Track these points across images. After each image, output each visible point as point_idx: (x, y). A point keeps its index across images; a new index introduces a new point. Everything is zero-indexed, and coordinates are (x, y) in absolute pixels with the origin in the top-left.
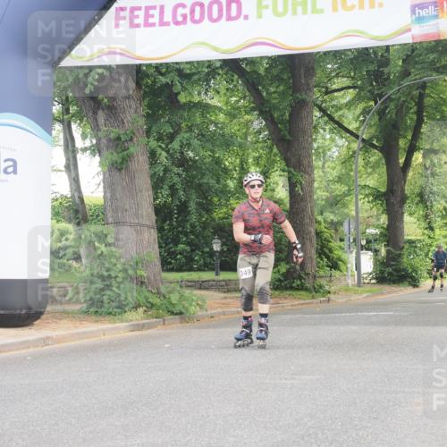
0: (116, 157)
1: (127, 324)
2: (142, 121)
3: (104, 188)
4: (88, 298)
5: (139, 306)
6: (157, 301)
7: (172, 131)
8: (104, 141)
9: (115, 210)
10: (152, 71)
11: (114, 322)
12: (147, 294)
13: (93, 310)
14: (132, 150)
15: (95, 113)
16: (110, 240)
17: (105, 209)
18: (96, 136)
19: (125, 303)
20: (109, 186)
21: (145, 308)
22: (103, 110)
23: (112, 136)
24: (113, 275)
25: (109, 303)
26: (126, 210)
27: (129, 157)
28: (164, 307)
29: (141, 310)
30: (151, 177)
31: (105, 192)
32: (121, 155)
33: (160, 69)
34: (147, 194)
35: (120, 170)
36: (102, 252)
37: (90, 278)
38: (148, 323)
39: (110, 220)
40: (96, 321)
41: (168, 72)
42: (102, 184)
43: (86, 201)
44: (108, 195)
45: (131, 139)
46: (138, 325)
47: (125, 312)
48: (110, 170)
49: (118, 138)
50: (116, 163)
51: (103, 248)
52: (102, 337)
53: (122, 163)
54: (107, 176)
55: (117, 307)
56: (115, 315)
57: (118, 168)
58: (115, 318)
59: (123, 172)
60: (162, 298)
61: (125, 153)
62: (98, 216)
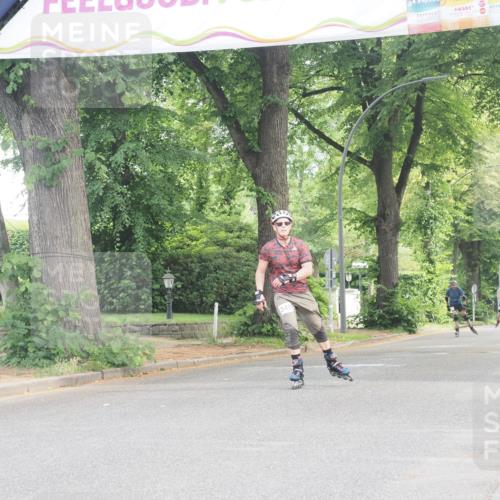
0: (44, 172)
1: (56, 378)
2: (77, 128)
3: (30, 209)
4: (9, 345)
5: (73, 356)
6: (93, 349)
7: (114, 140)
8: (30, 152)
9: (43, 238)
11: (41, 377)
12: (83, 341)
13: (14, 360)
14: (65, 163)
15: (19, 117)
16: (36, 273)
17: (30, 236)
18: (20, 146)
19: (53, 352)
20: (36, 208)
21: (79, 358)
22: (28, 113)
23: (40, 146)
24: (40, 318)
25: (34, 352)
26: (57, 237)
27: (61, 172)
28: (102, 356)
29: (74, 361)
30: (88, 196)
31: (31, 216)
32: (51, 169)
34: (82, 218)
35: (49, 188)
36: (27, 290)
37: (11, 321)
38: (83, 377)
39: (37, 249)
40: (19, 375)
42: (27, 205)
43: (8, 226)
44: (35, 218)
45: (64, 150)
46: (71, 379)
47: (55, 363)
48: (37, 188)
49: (48, 149)
50: (45, 179)
51: (28, 284)
52: (26, 393)
53: (52, 179)
54: (33, 194)
55: (45, 358)
56: (43, 367)
57: (47, 185)
58: (43, 371)
59: (54, 189)
60: (101, 346)
61: (56, 166)
62: (22, 244)
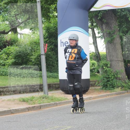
0: (109, 39)
1: (115, 92)
2: (117, 27)
3: (106, 49)
4: (103, 84)
5: (119, 87)
6: (124, 85)
7: (127, 30)
8: (105, 34)
9: (110, 56)
10: (119, 11)
11: (111, 92)
12: (121, 83)
13: (104, 88)
14: (114, 36)
15: (102, 25)
16: (109, 66)
17: (107, 56)
18: (102, 32)
19: (114, 86)
21: (121, 87)
22: (105, 24)
23: (108, 32)
24: (110, 77)
25: (109, 86)
26: (113, 56)
27: (114, 39)
28: (127, 87)
29: (120, 88)
30: (121, 45)
31: (106, 51)
32: (111, 38)
33: (122, 10)
34: (120, 51)
35: (111, 43)
36: (106, 70)
37: (103, 78)
38: (122, 92)
39: (108, 59)
40: (106, 92)
41: (125, 10)
43: (100, 53)
44: (108, 51)
45: (114, 33)
46: (119, 93)
47: (115, 89)
48: (107, 43)
49: (110, 33)
50: (110, 41)
51: (106, 68)
52: (108, 97)
53: (111, 41)
54: (107, 45)
55: (112, 87)
56: (111, 90)
58: (112, 91)
59: (112, 44)
60: (126, 84)
61: (112, 37)
62: (104, 58)
